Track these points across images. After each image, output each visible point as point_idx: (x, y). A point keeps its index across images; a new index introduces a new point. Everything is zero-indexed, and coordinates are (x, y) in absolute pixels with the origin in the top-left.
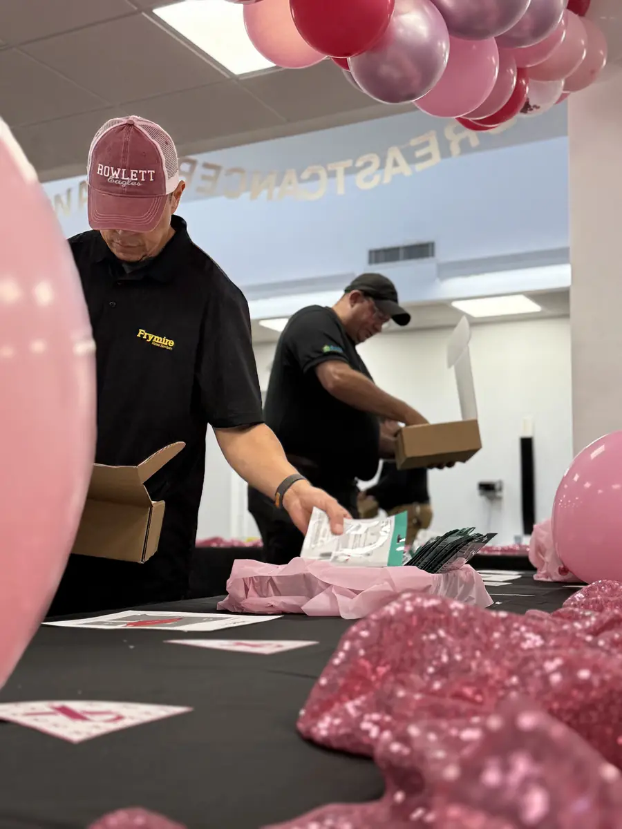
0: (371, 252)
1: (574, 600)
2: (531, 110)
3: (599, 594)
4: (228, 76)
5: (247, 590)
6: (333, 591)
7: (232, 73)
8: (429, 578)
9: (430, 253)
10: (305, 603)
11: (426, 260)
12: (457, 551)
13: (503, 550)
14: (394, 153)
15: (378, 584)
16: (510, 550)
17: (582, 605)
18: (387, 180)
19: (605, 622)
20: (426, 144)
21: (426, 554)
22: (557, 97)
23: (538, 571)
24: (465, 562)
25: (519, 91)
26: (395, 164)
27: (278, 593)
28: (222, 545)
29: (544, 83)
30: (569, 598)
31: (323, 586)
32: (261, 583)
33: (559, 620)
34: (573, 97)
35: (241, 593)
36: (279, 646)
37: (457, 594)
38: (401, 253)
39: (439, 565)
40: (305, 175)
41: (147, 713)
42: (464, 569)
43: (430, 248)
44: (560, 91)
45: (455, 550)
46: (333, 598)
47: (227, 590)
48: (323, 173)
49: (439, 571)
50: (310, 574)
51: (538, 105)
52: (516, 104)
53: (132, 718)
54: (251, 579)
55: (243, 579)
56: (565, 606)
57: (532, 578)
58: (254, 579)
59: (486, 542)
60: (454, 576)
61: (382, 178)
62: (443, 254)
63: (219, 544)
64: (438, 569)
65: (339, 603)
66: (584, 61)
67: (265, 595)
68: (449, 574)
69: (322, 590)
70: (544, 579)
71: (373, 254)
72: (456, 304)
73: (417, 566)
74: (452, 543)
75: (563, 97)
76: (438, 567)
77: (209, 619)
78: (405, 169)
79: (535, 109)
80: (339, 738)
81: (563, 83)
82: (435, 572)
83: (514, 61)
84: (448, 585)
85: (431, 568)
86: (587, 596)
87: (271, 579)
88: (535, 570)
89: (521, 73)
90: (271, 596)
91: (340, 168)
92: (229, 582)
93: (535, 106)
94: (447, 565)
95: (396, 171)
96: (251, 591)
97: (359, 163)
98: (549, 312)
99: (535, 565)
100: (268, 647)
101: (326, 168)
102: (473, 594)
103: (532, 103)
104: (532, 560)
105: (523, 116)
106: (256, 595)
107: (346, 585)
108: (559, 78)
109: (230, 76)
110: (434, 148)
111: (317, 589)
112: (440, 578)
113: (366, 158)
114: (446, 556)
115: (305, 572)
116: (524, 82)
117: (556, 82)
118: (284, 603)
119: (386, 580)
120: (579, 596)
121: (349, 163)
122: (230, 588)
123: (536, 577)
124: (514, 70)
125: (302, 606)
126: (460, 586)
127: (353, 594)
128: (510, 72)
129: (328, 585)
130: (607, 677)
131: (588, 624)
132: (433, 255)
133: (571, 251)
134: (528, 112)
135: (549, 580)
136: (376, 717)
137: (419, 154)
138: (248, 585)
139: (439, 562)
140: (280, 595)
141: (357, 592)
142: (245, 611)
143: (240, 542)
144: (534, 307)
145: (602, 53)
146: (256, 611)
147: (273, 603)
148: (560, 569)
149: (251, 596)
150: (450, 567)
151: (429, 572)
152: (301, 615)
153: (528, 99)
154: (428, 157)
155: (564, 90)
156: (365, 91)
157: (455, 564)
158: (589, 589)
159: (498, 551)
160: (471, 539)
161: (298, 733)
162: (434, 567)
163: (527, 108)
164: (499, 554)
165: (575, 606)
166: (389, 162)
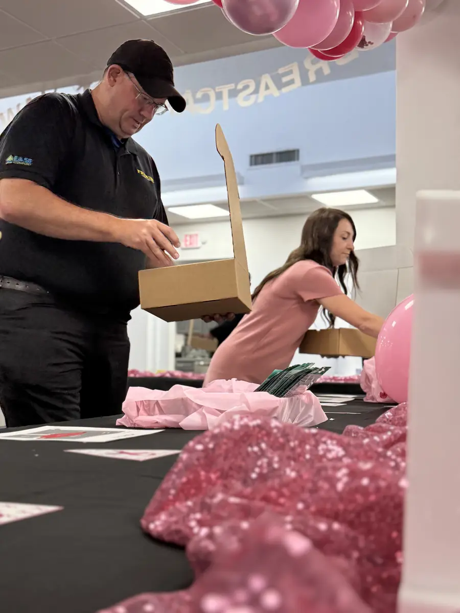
0: (251, 156)
1: (384, 417)
2: (367, 45)
3: (403, 413)
4: (138, 17)
5: (138, 410)
6: (204, 411)
7: (141, 14)
8: (277, 401)
9: (296, 157)
10: (183, 420)
11: (292, 163)
12: (299, 380)
13: (345, 379)
14: (266, 79)
15: (238, 406)
16: (351, 379)
17: (390, 421)
18: (261, 99)
19: (398, 436)
20: (291, 72)
21: (274, 383)
22: (386, 36)
23: (367, 394)
24: (307, 388)
25: (356, 29)
26: (267, 88)
27: (162, 412)
28: (137, 376)
29: (378, 24)
30: (381, 416)
31: (196, 407)
32: (149, 405)
33: (370, 433)
34: (400, 36)
35: (133, 413)
36: (153, 454)
37: (299, 413)
38: (274, 157)
39: (286, 391)
40: (199, 95)
41: (24, 512)
42: (305, 394)
43: (296, 153)
44: (389, 31)
45: (297, 380)
46: (204, 416)
47: (123, 410)
48: (212, 94)
49: (285, 395)
50: (187, 398)
51: (372, 42)
52: (354, 40)
53: (8, 516)
54: (142, 402)
55: (136, 402)
56: (377, 422)
57: (362, 400)
58: (144, 402)
59: (322, 373)
60: (298, 399)
61: (257, 98)
62: (305, 158)
63: (135, 375)
64: (284, 394)
65: (208, 420)
66: (407, 8)
67: (152, 414)
68: (293, 397)
69: (195, 410)
70: (370, 401)
71: (253, 158)
72: (315, 197)
73: (268, 392)
74: (295, 375)
75: (391, 36)
76: (284, 392)
77: (106, 433)
78: (274, 91)
79: (369, 45)
80: (171, 533)
81: (391, 25)
82: (282, 396)
83: (352, 5)
84: (292, 407)
85: (279, 393)
86: (394, 414)
87: (157, 403)
88: (365, 394)
89: (358, 15)
90: (157, 415)
91: (225, 90)
92: (124, 404)
93: (370, 42)
94: (291, 391)
95: (268, 92)
96: (141, 411)
97: (240, 86)
98: (383, 203)
99: (365, 391)
100: (143, 455)
101: (214, 90)
102: (312, 413)
103: (367, 40)
104: (363, 386)
105: (360, 49)
106: (145, 414)
107: (213, 406)
108: (389, 21)
109: (140, 17)
110: (296, 76)
111: (192, 410)
112: (286, 402)
113: (245, 82)
114: (291, 384)
115: (183, 397)
116: (361, 23)
117: (386, 23)
118: (166, 420)
119: (245, 403)
120: (388, 414)
121: (232, 86)
122: (124, 408)
123: (365, 400)
124: (352, 14)
125: (180, 422)
126: (302, 407)
127: (219, 413)
128: (349, 14)
129: (200, 406)
130: (383, 484)
131: (385, 437)
132: (298, 159)
133: (397, 158)
134: (365, 47)
135: (375, 401)
136: (198, 516)
137: (285, 80)
138: (139, 407)
139: (285, 389)
140: (165, 414)
141: (222, 412)
142: (136, 426)
143: (151, 374)
144: (373, 199)
145: (421, 2)
146: (144, 426)
147: (158, 421)
148: (381, 393)
149: (142, 415)
150: (294, 392)
151: (277, 396)
152: (179, 429)
153: (364, 37)
154: (292, 82)
155: (393, 30)
156: (234, 24)
157: (298, 390)
158: (396, 409)
159: (341, 380)
160: (309, 371)
161: (141, 528)
162: (281, 393)
163: (363, 43)
164: (342, 382)
165: (385, 422)
166: (263, 86)
